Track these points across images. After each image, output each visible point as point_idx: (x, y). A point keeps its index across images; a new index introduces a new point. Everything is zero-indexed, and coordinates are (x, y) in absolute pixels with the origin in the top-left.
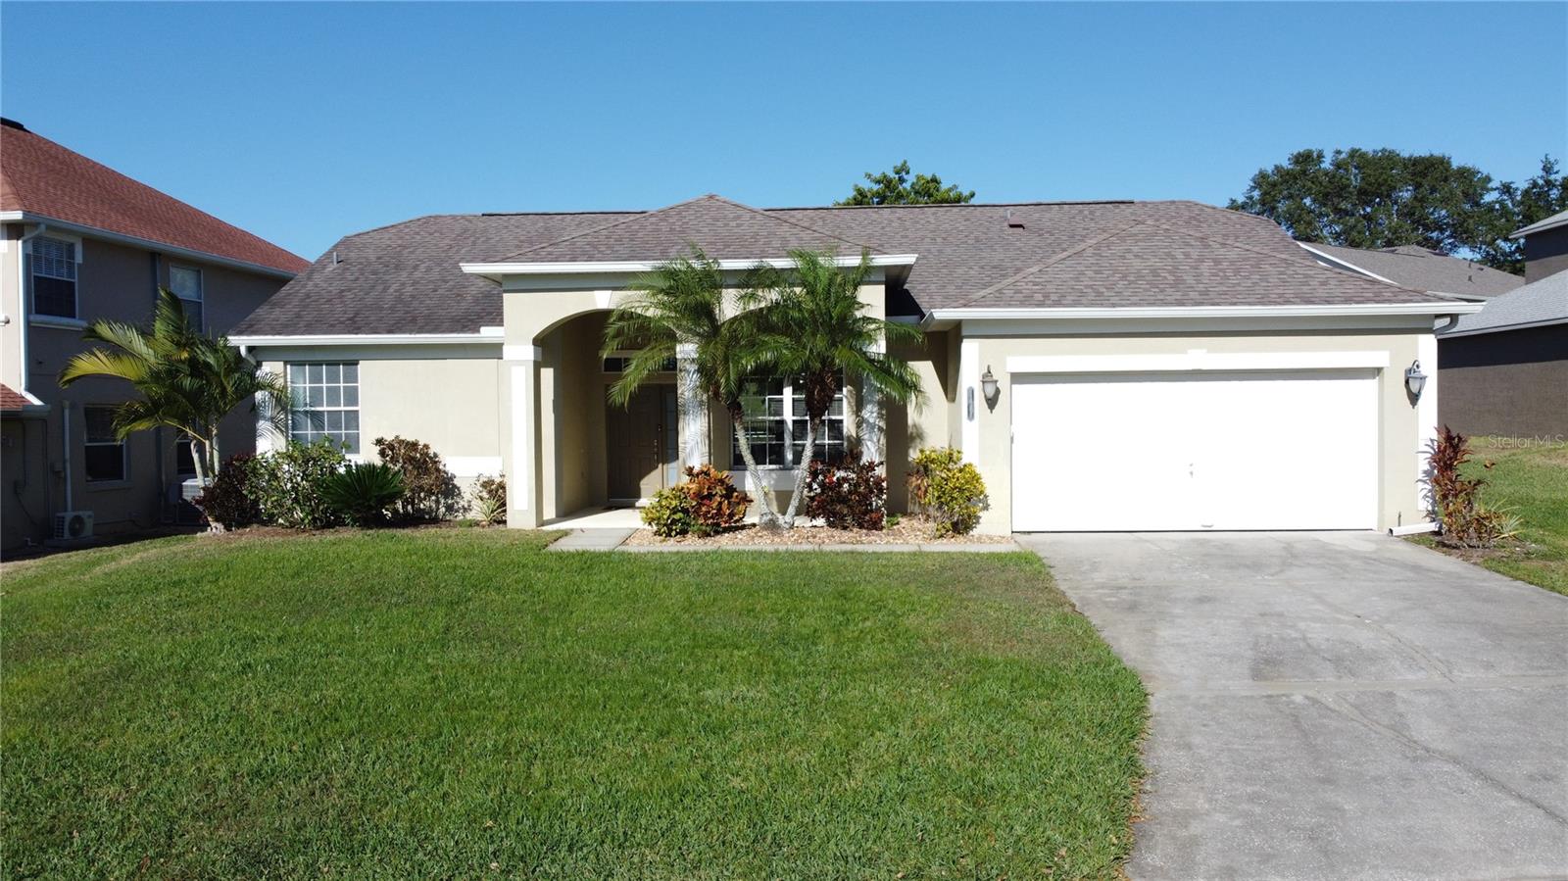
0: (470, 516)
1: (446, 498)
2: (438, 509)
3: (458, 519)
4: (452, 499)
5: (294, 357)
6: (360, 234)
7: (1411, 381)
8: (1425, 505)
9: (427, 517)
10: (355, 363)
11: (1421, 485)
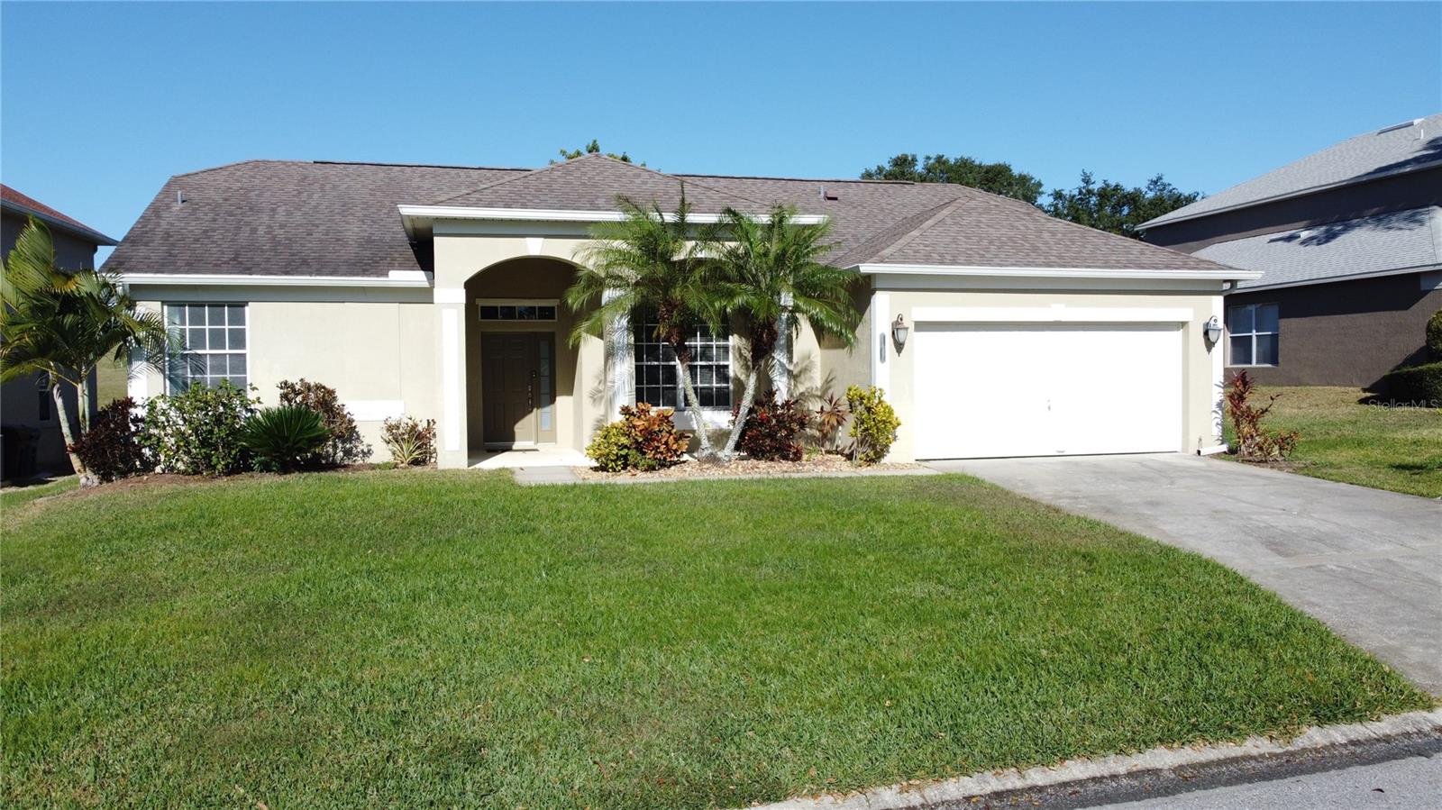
0: (372, 460)
1: (343, 442)
2: (335, 454)
3: (357, 463)
4: (351, 443)
5: (173, 297)
6: (188, 175)
7: (1210, 333)
8: (1217, 431)
9: (324, 462)
10: (243, 305)
11: (1214, 415)
